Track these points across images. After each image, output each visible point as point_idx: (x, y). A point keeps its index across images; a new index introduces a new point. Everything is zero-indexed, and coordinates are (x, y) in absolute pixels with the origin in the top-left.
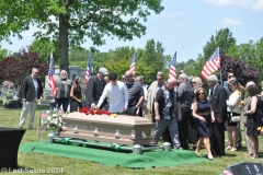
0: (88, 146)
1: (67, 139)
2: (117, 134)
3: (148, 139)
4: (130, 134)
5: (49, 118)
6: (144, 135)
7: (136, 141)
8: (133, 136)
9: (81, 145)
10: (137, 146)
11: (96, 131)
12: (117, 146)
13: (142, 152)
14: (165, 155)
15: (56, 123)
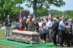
2: (27, 37)
6: (36, 38)
7: (32, 40)
8: (31, 38)
10: (32, 42)
14: (43, 45)
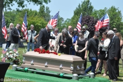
0: (38, 73)
1: (26, 69)
2: (61, 66)
3: (81, 70)
4: (70, 67)
5: (7, 54)
6: (78, 68)
7: (74, 71)
8: (72, 68)
9: (33, 72)
10: (75, 75)
11: (46, 64)
12: (61, 74)
13: (78, 79)
14: (91, 81)
15: (12, 57)
